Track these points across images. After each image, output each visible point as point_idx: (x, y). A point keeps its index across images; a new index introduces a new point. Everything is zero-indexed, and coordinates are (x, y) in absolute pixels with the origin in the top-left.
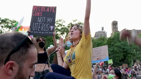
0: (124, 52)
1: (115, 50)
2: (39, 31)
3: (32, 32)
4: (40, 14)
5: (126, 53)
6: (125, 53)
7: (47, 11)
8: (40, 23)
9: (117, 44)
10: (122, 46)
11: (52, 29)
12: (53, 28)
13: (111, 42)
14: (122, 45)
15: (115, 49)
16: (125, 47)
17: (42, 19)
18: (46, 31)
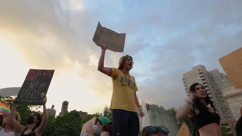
0: (70, 133)
2: (27, 99)
3: (19, 100)
7: (43, 75)
8: (31, 89)
9: (66, 124)
10: (70, 126)
11: (42, 97)
12: (44, 95)
13: (59, 121)
15: (62, 130)
16: (72, 128)
17: (35, 84)
18: (35, 99)
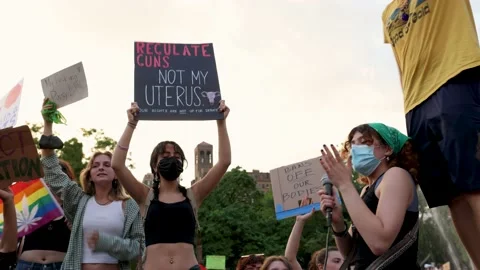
0: (234, 237)
1: (209, 232)
2: (169, 109)
3: (146, 110)
4: (162, 63)
5: (241, 239)
6: (238, 241)
7: (184, 54)
8: (168, 84)
9: (216, 212)
10: (229, 218)
11: (212, 100)
12: (214, 96)
14: (231, 214)
15: (209, 229)
16: (240, 223)
17: (172, 74)
18: (193, 107)
